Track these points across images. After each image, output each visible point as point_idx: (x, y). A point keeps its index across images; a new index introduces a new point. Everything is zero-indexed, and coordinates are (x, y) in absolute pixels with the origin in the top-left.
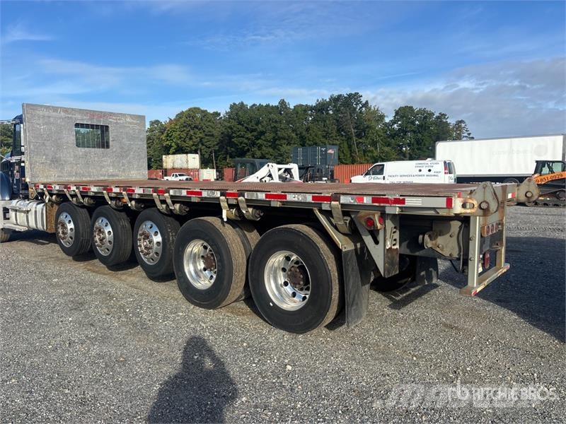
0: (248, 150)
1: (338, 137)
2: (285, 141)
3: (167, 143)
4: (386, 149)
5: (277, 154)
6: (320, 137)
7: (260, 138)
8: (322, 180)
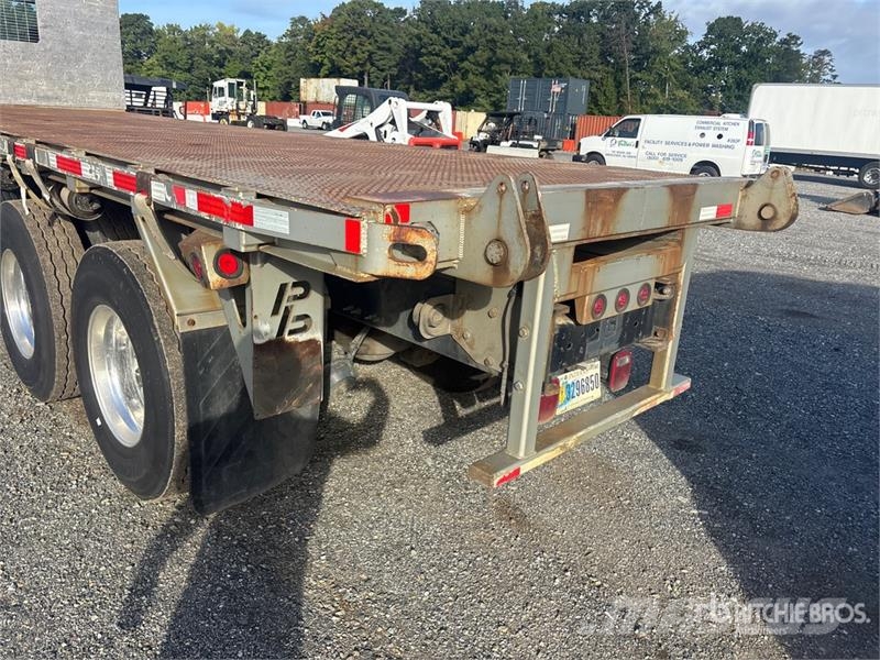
0: (446, 78)
1: (600, 67)
2: (508, 67)
3: (317, 57)
4: (681, 93)
5: (492, 90)
6: (570, 63)
7: (467, 59)
8: (533, 140)
